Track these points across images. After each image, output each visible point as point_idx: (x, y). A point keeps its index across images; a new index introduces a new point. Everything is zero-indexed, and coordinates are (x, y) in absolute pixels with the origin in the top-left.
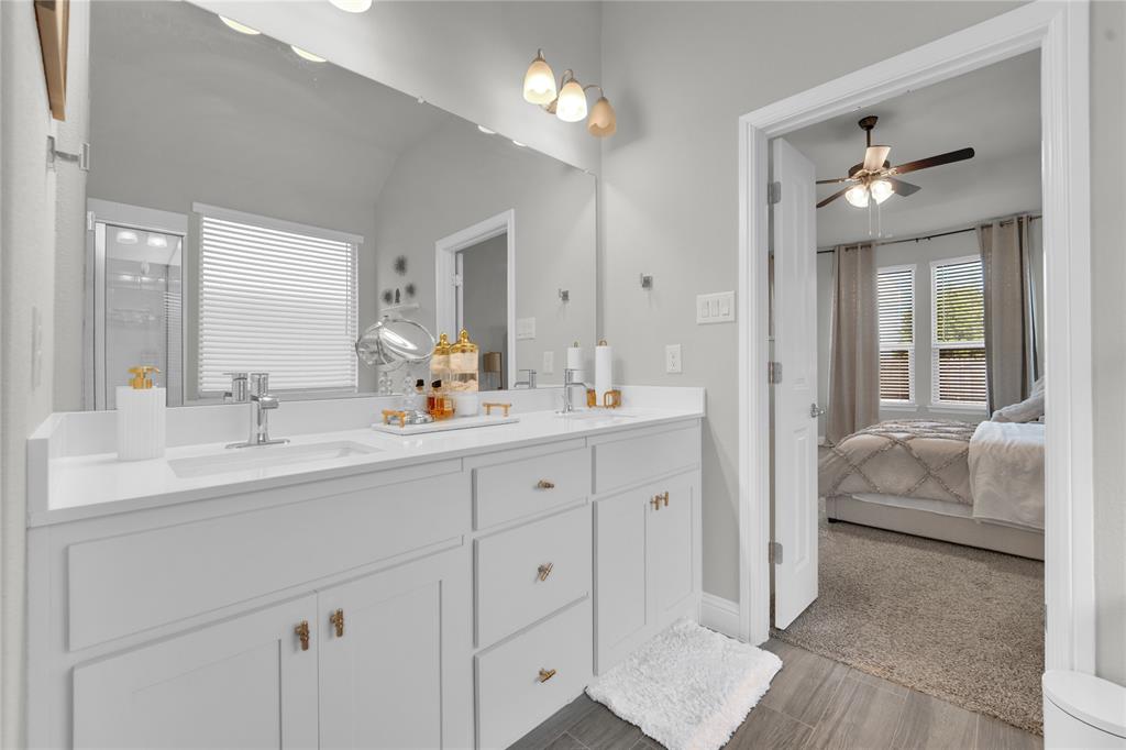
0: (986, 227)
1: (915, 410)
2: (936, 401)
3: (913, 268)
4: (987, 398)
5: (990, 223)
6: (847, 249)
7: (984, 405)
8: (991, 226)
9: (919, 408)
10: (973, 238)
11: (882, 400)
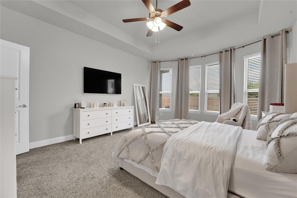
0: (221, 52)
1: (200, 113)
2: (206, 110)
3: (200, 66)
4: (219, 110)
5: (222, 51)
6: (181, 60)
7: (219, 112)
8: (222, 52)
9: (201, 113)
10: (217, 56)
11: (190, 110)
